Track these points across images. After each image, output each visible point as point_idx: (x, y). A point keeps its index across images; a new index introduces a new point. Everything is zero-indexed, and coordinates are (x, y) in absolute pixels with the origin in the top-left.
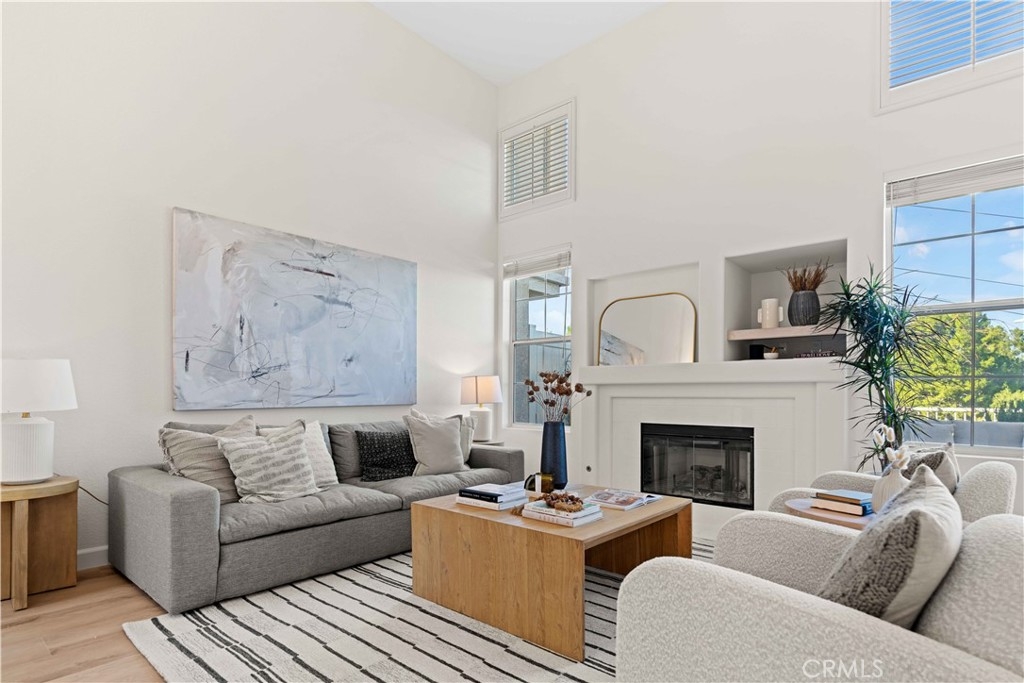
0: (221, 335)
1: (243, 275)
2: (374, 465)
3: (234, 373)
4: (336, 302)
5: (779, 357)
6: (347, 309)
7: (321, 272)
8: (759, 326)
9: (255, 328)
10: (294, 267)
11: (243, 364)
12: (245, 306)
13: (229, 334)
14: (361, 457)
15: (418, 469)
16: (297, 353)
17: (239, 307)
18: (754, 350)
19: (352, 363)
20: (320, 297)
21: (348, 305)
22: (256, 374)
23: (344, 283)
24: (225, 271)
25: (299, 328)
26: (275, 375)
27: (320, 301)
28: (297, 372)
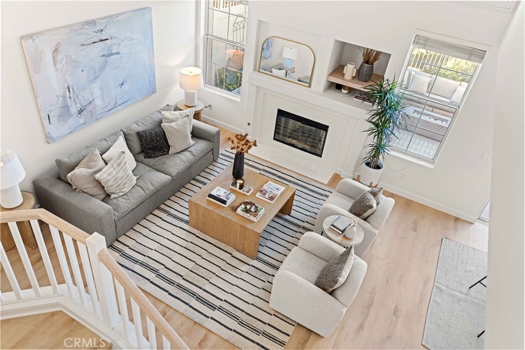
0: (61, 99)
1: (64, 61)
2: (149, 149)
3: (71, 115)
4: (111, 54)
6: (117, 56)
7: (102, 40)
9: (75, 89)
10: (88, 45)
11: (74, 109)
12: (68, 79)
13: (64, 97)
14: (142, 145)
15: (172, 151)
16: (97, 92)
17: (66, 80)
19: (123, 85)
20: (103, 55)
21: (118, 53)
22: (80, 112)
23: (114, 41)
24: (55, 64)
25: (96, 78)
26: (88, 108)
27: (103, 58)
28: (98, 102)
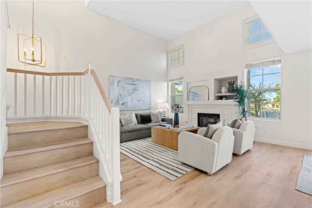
0: (117, 97)
1: (120, 86)
2: (144, 121)
3: (119, 104)
4: (136, 90)
5: (226, 99)
6: (138, 91)
7: (133, 84)
8: (221, 93)
9: (122, 96)
10: (129, 84)
11: (121, 102)
12: (121, 92)
13: (118, 97)
14: (141, 119)
15: (152, 122)
16: (129, 100)
17: (120, 92)
18: (221, 98)
19: (139, 101)
20: (133, 89)
21: (138, 90)
22: (123, 104)
23: (137, 86)
24: (118, 86)
25: (130, 95)
26: (126, 104)
27: (133, 90)
28: (129, 103)
